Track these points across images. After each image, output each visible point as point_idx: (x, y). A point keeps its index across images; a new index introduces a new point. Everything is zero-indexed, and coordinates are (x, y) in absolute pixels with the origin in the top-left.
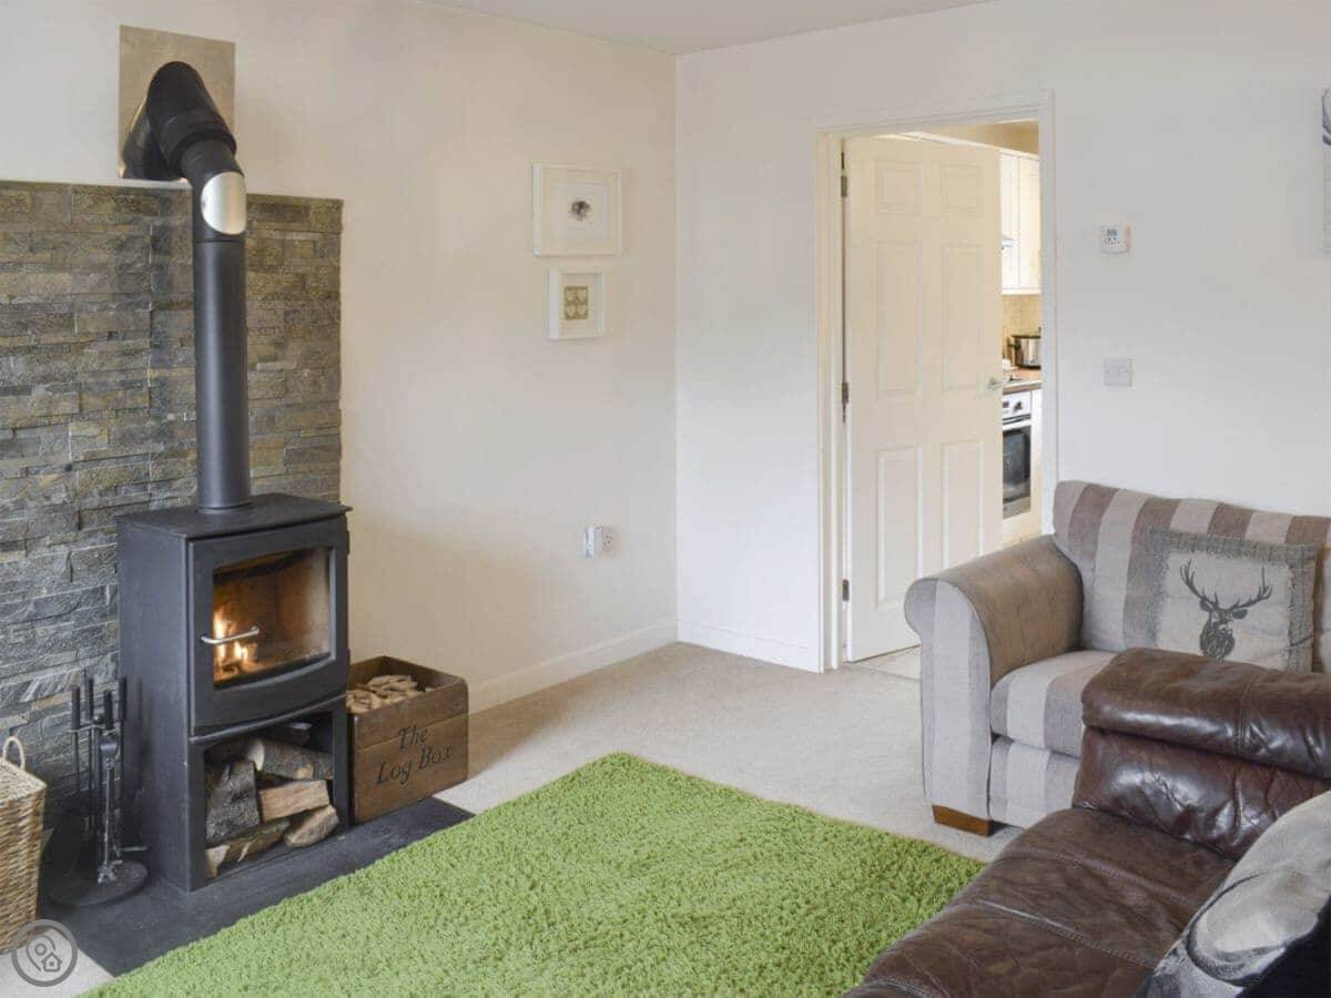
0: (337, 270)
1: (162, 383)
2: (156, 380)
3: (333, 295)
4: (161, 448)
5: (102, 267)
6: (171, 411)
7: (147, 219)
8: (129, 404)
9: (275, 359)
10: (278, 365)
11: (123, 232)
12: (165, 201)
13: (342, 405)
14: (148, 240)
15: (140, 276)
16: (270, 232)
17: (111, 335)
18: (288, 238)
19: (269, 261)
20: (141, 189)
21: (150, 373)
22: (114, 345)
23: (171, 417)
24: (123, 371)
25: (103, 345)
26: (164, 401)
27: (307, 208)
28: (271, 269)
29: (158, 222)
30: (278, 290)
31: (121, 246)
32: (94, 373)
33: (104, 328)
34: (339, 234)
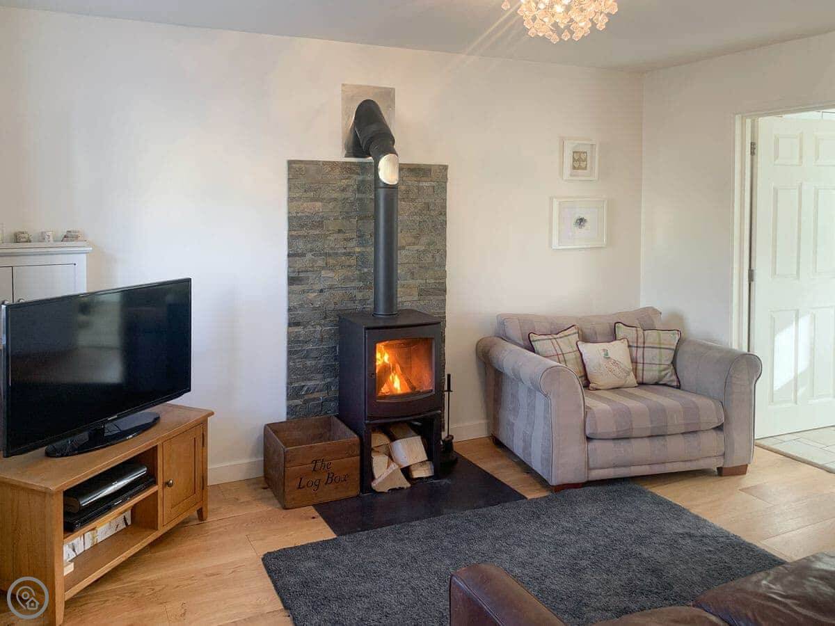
0: (445, 200)
1: (362, 254)
2: (359, 252)
3: (443, 213)
4: (361, 284)
5: (335, 200)
6: (366, 267)
7: (355, 176)
8: (348, 263)
9: (414, 244)
10: (416, 247)
11: (345, 182)
12: (363, 166)
13: (447, 268)
14: (355, 187)
15: (352, 204)
16: (411, 181)
17: (340, 231)
18: (421, 185)
19: (411, 196)
20: (352, 162)
21: (357, 250)
22: (341, 236)
23: (366, 270)
24: (345, 248)
25: (336, 236)
26: (363, 262)
27: (430, 170)
28: (413, 200)
29: (360, 178)
30: (416, 211)
31: (343, 190)
32: (332, 248)
33: (337, 229)
34: (446, 183)
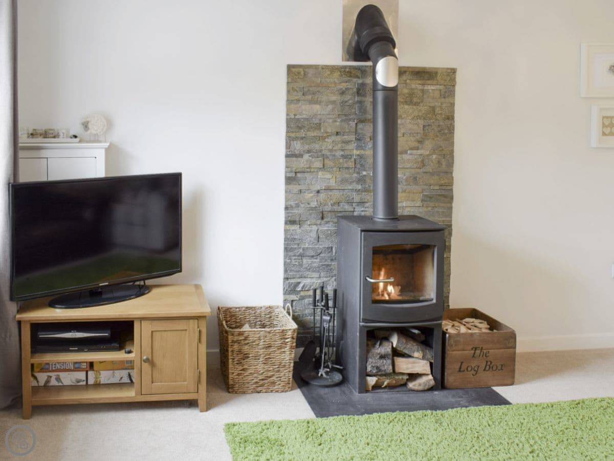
0: (453, 105)
1: (361, 157)
2: (358, 155)
3: (450, 118)
4: (359, 187)
5: (334, 102)
6: (365, 170)
7: (355, 80)
8: (345, 165)
9: (418, 149)
10: (419, 152)
11: (344, 86)
12: (362, 71)
13: (454, 175)
14: (355, 90)
15: (351, 106)
16: (416, 85)
17: (337, 134)
18: (425, 88)
19: (415, 100)
20: (352, 66)
21: (356, 152)
22: (338, 138)
23: (364, 173)
24: (343, 150)
25: (334, 138)
26: (362, 165)
27: (436, 73)
28: (416, 104)
29: (360, 81)
30: (420, 114)
31: (343, 93)
32: (331, 151)
33: (334, 130)
34: (454, 86)
